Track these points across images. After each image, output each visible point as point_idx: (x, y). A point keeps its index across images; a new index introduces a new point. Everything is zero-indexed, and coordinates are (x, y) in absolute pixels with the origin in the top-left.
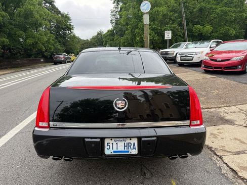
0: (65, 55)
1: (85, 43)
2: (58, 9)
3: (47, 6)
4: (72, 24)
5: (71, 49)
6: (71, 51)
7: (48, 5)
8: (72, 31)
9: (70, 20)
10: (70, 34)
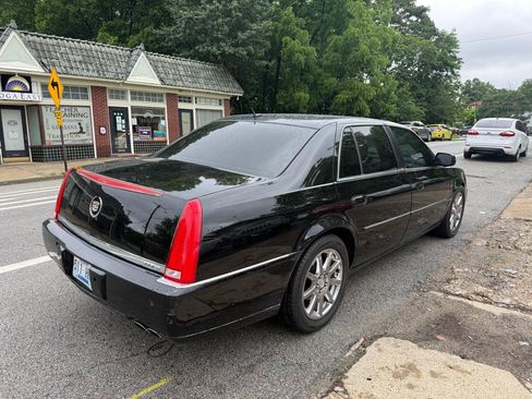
0: (418, 125)
1: (496, 99)
2: (433, 25)
3: (412, 21)
4: (458, 56)
5: (442, 112)
6: (440, 116)
7: (414, 18)
8: (456, 71)
9: (456, 47)
10: (449, 77)
